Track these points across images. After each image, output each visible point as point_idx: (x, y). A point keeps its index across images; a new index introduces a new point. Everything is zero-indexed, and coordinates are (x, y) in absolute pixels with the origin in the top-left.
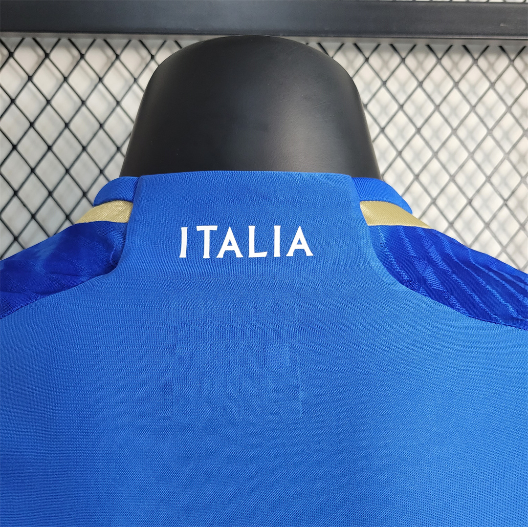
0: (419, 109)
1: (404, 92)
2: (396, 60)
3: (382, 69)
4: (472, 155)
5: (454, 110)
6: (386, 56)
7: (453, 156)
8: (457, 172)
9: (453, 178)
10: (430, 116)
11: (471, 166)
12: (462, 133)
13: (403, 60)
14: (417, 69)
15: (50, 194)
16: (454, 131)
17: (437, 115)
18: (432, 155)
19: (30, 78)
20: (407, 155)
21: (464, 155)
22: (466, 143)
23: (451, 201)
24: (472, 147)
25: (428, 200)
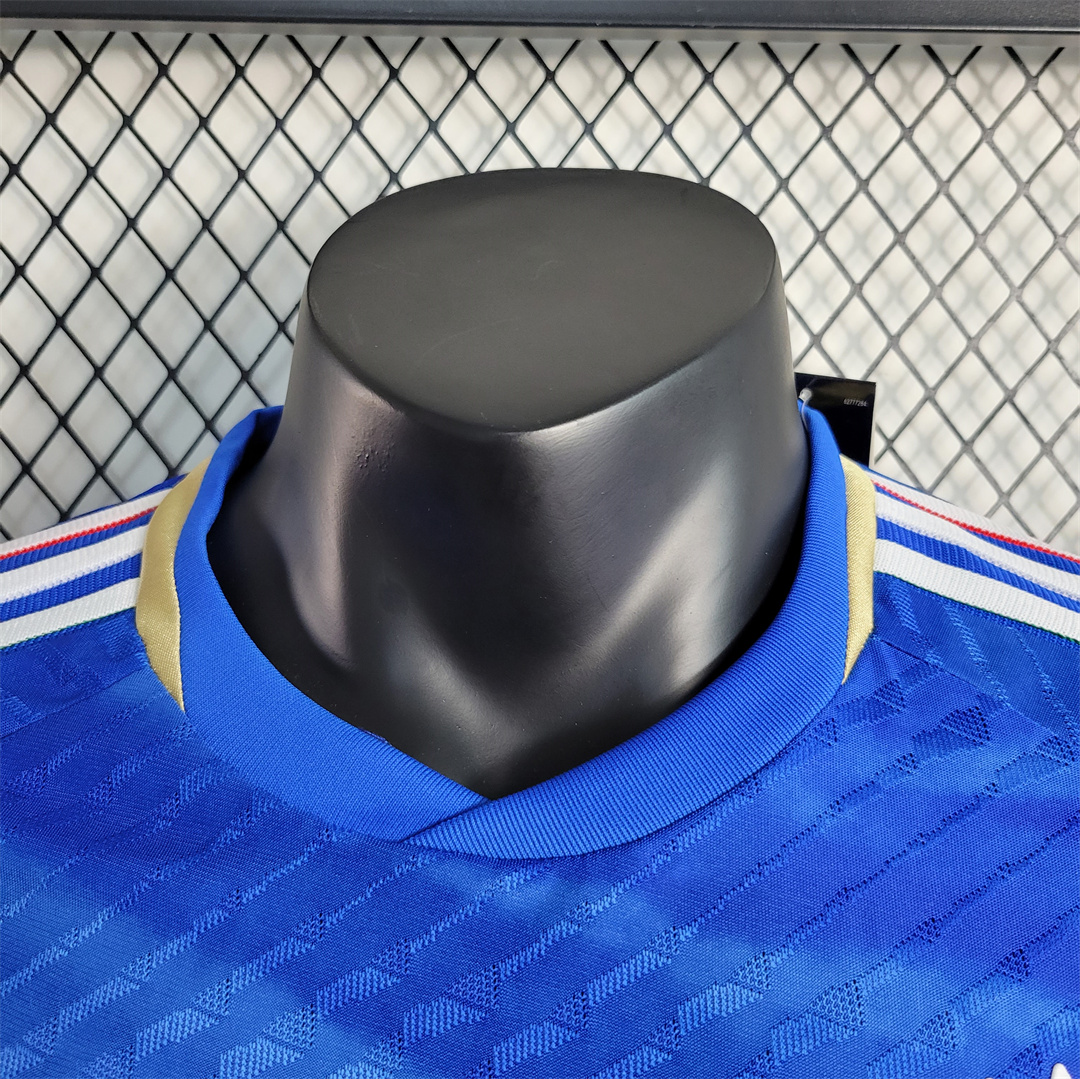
0: (903, 189)
1: (872, 150)
2: (854, 78)
3: (822, 98)
4: (1017, 293)
5: (980, 191)
6: (832, 69)
7: (974, 294)
8: (983, 331)
9: (973, 344)
10: (927, 206)
11: (1015, 316)
12: (997, 243)
13: (870, 79)
14: (899, 99)
15: (98, 372)
16: (980, 239)
17: (942, 204)
18: (930, 293)
19: (51, 119)
20: (874, 291)
21: (1000, 292)
22: (1005, 265)
23: (968, 394)
24: (1017, 275)
25: (919, 393)
